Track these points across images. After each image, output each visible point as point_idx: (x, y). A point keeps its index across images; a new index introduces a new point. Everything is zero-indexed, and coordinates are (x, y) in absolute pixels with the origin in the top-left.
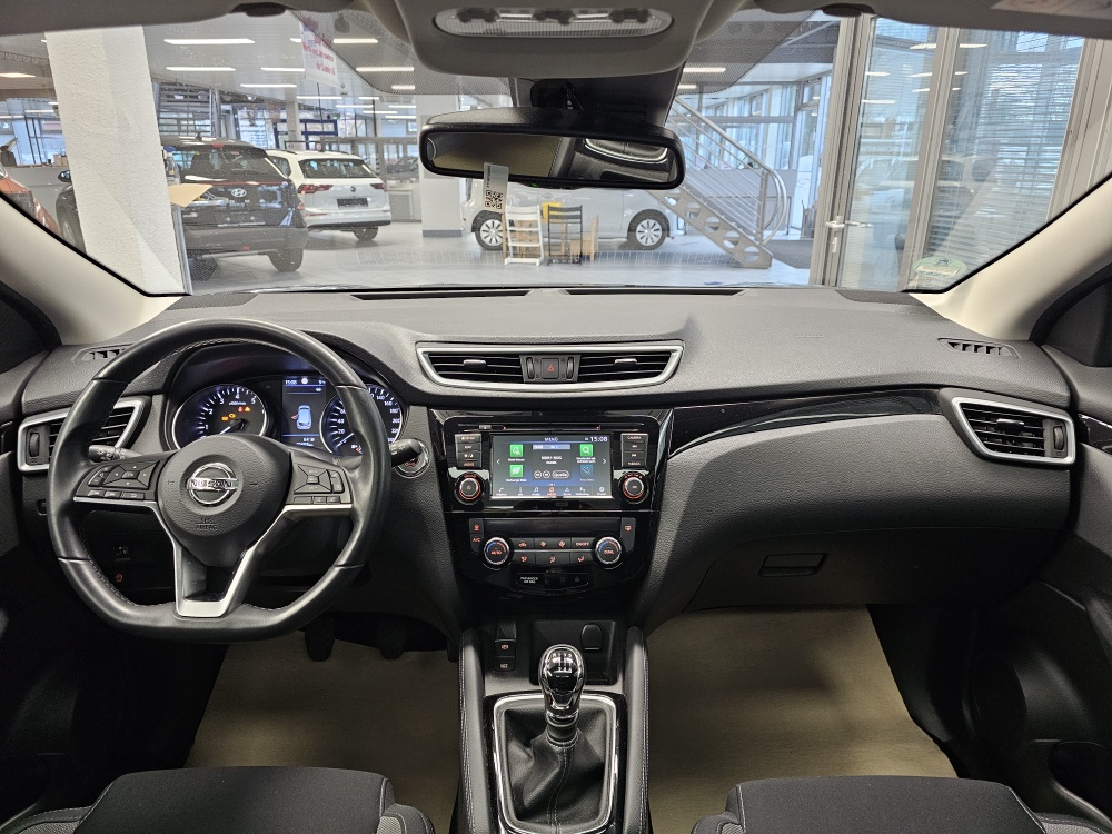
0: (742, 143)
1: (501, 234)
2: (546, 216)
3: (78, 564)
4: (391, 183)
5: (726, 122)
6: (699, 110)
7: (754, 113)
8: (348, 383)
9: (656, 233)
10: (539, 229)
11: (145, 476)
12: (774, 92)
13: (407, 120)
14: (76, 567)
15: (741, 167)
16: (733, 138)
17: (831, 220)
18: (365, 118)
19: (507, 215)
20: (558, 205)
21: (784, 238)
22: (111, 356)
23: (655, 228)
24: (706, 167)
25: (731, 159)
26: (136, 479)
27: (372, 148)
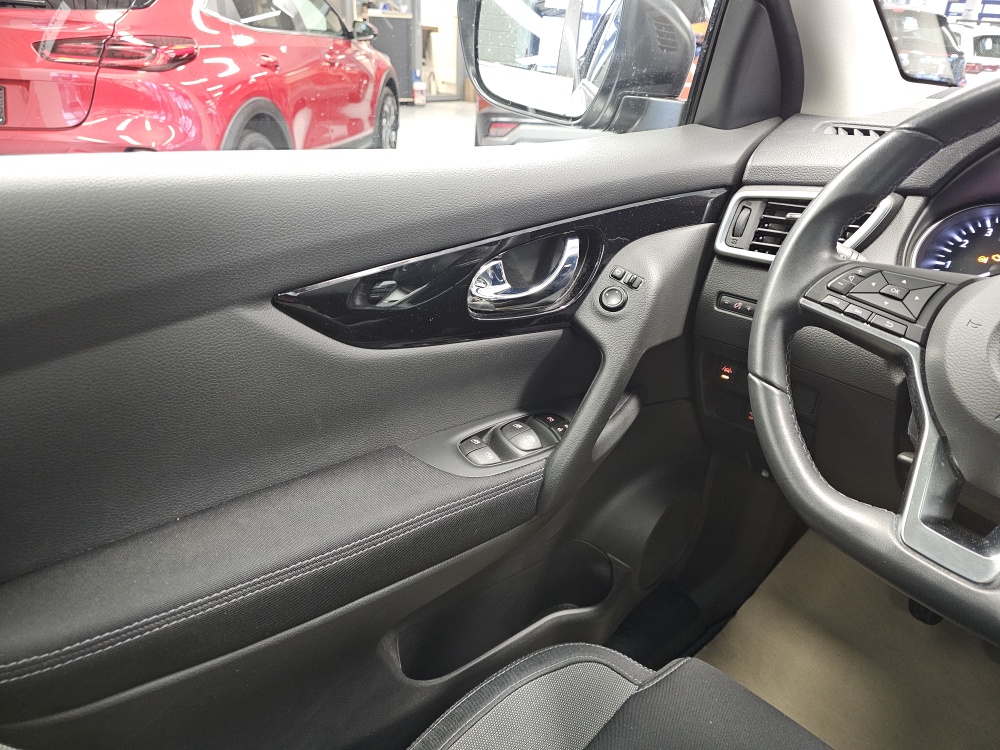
3: (772, 393)
11: (917, 300)
14: (768, 394)
22: (873, 136)
26: (901, 300)
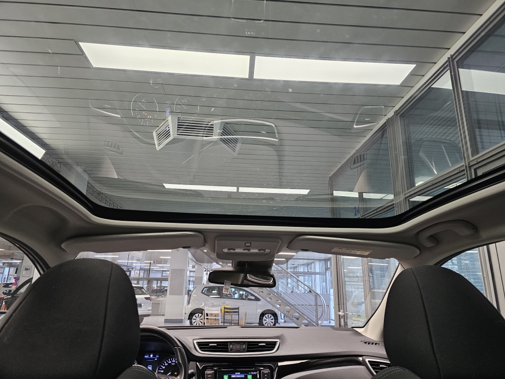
0: (306, 283)
1: (202, 321)
2: (223, 312)
4: (153, 297)
5: (298, 274)
6: (287, 269)
7: (309, 271)
8: (178, 346)
9: (272, 321)
10: (220, 318)
12: (316, 263)
13: (163, 271)
15: (306, 292)
16: (302, 281)
17: (339, 311)
18: (144, 270)
19: (206, 311)
20: (228, 307)
21: (329, 324)
23: (271, 318)
24: (292, 292)
25: (302, 289)
27: (146, 282)
